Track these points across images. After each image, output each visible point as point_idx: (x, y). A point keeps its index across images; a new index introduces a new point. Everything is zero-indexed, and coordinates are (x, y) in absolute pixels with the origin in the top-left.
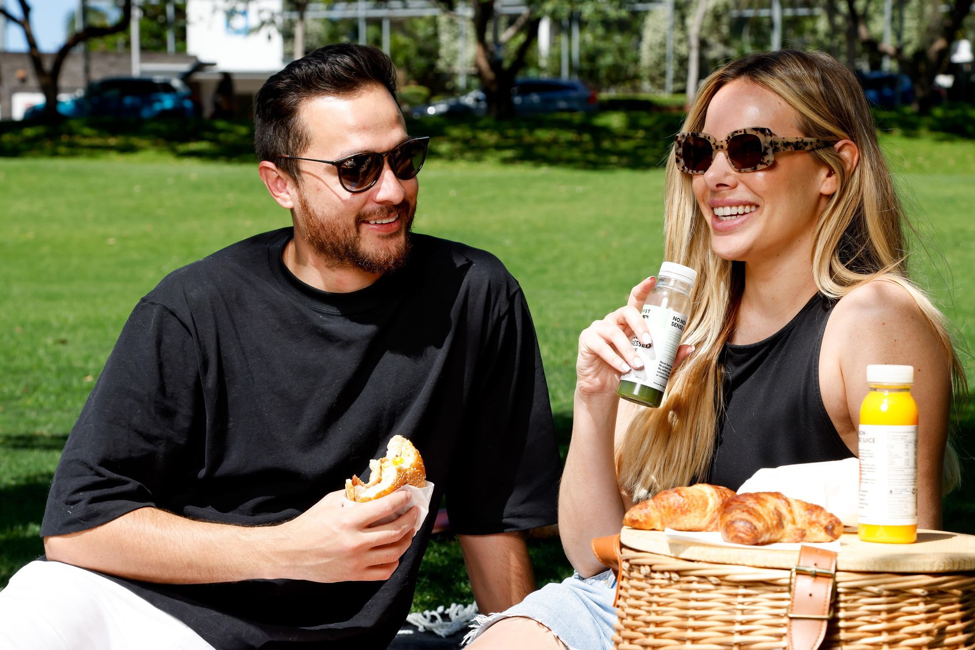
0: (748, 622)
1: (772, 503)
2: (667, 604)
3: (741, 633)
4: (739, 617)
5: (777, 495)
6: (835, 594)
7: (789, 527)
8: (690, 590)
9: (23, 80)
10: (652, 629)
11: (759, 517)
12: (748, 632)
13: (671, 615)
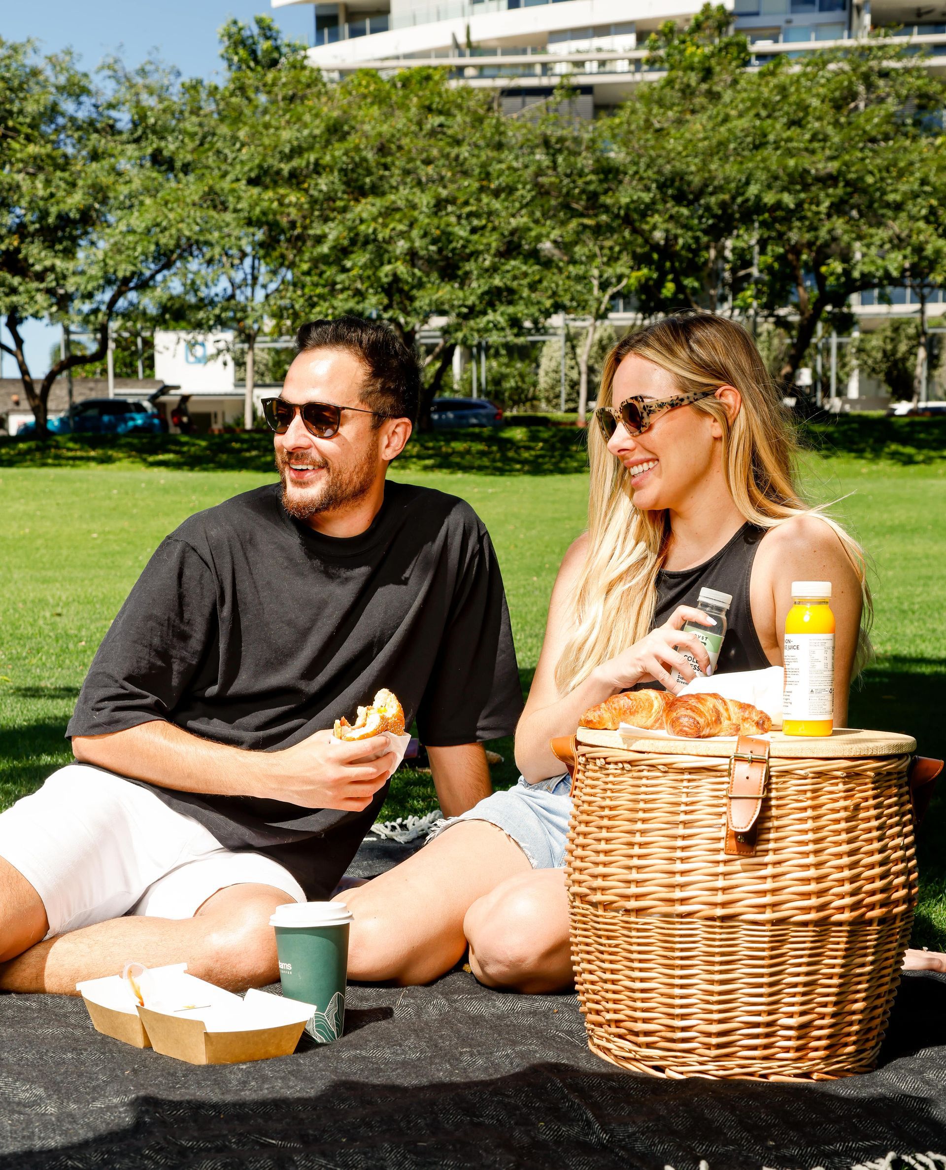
0: (693, 803)
1: (711, 702)
2: (619, 791)
3: (686, 813)
4: (684, 799)
5: (715, 696)
6: (768, 777)
7: (725, 723)
8: (641, 778)
9: (17, 403)
10: (607, 812)
11: (701, 714)
12: (692, 812)
13: (623, 800)
